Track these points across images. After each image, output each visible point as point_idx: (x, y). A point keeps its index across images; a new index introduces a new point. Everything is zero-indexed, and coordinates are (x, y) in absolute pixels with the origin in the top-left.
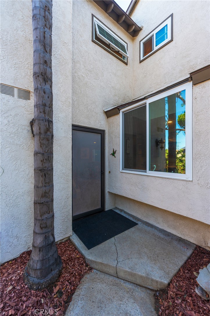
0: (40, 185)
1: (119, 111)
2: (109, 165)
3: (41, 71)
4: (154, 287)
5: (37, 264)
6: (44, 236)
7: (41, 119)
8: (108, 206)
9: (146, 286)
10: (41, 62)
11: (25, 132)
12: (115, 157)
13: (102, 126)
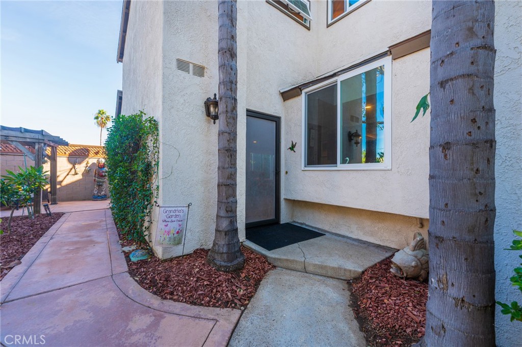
0: (227, 166)
1: (301, 91)
2: (286, 163)
3: (228, 47)
4: (348, 276)
5: (223, 248)
6: (230, 220)
7: (229, 96)
8: (284, 218)
9: (338, 277)
10: (229, 37)
11: (200, 112)
12: (294, 152)
13: (277, 111)
